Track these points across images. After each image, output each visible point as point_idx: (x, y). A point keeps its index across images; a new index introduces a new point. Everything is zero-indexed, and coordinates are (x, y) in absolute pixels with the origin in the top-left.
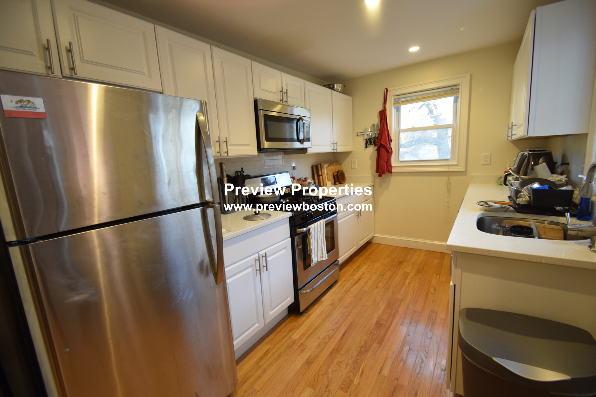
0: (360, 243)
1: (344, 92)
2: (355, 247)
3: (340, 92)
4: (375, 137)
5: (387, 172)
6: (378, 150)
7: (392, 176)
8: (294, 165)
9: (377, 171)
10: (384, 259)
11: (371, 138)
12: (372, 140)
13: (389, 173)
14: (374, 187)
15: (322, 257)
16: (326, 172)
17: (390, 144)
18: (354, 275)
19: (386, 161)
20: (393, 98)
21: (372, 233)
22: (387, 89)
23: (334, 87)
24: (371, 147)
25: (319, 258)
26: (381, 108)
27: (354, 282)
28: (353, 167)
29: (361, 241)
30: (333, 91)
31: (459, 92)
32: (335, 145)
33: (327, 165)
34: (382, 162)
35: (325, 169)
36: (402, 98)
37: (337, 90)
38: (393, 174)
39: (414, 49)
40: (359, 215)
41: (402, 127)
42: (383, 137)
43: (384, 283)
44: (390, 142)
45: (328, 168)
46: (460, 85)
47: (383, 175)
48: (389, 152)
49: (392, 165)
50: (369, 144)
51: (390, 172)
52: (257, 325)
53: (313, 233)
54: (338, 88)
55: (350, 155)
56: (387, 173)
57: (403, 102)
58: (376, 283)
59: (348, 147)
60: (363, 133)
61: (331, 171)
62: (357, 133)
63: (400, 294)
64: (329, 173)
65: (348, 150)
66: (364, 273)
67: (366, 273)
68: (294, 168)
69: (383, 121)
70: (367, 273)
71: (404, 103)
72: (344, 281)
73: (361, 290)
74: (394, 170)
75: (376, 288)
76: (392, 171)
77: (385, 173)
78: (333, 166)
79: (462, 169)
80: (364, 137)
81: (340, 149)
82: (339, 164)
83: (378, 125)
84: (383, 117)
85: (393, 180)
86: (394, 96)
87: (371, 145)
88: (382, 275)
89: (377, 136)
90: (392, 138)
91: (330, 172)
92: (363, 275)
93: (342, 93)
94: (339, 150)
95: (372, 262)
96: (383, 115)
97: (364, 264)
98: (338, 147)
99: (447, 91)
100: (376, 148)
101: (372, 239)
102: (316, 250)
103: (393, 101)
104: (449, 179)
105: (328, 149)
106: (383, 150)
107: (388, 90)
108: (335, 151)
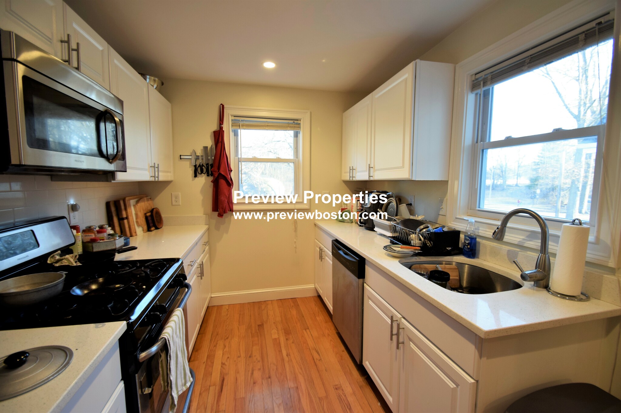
1: (161, 92)
2: (198, 325)
3: (155, 89)
4: (208, 164)
5: (228, 210)
6: (215, 182)
8: (72, 202)
9: (214, 209)
10: (238, 328)
11: (203, 165)
12: (203, 167)
13: (231, 212)
14: (209, 232)
16: (133, 212)
17: (230, 175)
18: (211, 374)
19: (227, 196)
20: (230, 119)
21: (209, 296)
22: (223, 106)
24: (202, 177)
26: (216, 127)
27: (218, 388)
28: (174, 203)
30: (149, 84)
31: (300, 127)
32: (157, 171)
33: (135, 200)
34: (219, 197)
35: (132, 208)
36: (242, 121)
39: (269, 65)
40: (202, 275)
41: (241, 156)
43: (259, 369)
44: (230, 172)
45: (136, 206)
46: (302, 120)
47: (224, 215)
48: (229, 183)
50: (200, 173)
51: (232, 210)
53: (171, 346)
55: (170, 186)
56: (229, 212)
57: (243, 125)
58: (250, 374)
59: (169, 174)
60: (190, 157)
61: (142, 211)
62: (181, 156)
63: (288, 378)
64: (139, 214)
65: (169, 179)
66: (223, 364)
67: (226, 363)
68: (73, 209)
69: (219, 144)
70: (227, 361)
71: (244, 127)
72: (200, 394)
73: (235, 399)
74: (235, 207)
75: (254, 383)
76: (234, 209)
77: (226, 213)
78: (144, 201)
79: (307, 207)
80: (191, 163)
81: (161, 177)
82: (150, 198)
83: (211, 149)
84: (220, 140)
86: (232, 116)
87: (203, 174)
88: (250, 357)
89: (211, 162)
91: (140, 211)
92: (224, 368)
93: (159, 92)
94: (161, 179)
95: (225, 340)
96: (219, 136)
97: (215, 346)
98: (160, 174)
99: (288, 123)
100: (211, 178)
101: (210, 302)
102: (175, 377)
103: (230, 122)
105: (145, 177)
107: (225, 106)
108: (157, 179)
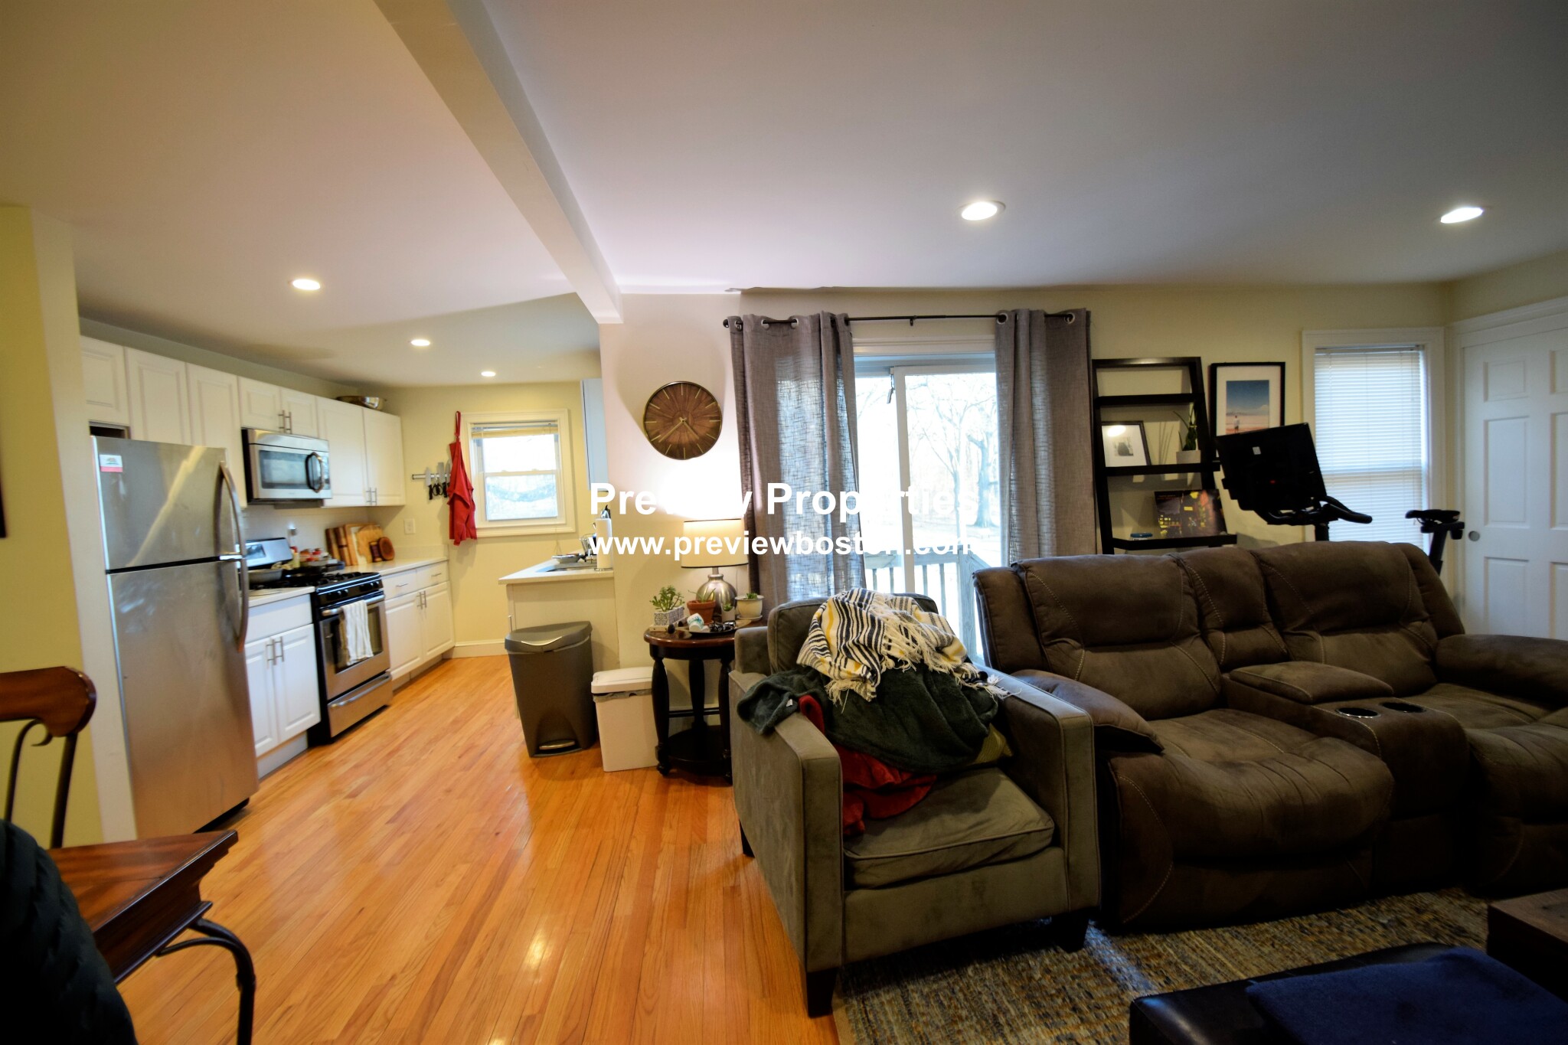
0: (428, 653)
1: (384, 409)
2: (418, 659)
3: (376, 409)
4: (444, 483)
5: (467, 536)
6: (451, 503)
7: (477, 543)
8: (292, 527)
9: (452, 536)
11: (439, 485)
12: (440, 487)
13: (473, 540)
14: (448, 564)
15: (365, 653)
16: (355, 540)
17: (470, 496)
19: (465, 519)
20: (470, 427)
21: (451, 641)
22: (459, 413)
23: (364, 400)
24: (439, 498)
25: (359, 654)
26: (452, 439)
29: (429, 650)
30: (365, 409)
31: (557, 430)
32: (373, 494)
33: (357, 528)
34: (458, 522)
35: (353, 535)
36: (485, 428)
37: (370, 405)
38: (479, 540)
39: (488, 373)
40: (424, 606)
41: (488, 469)
42: (458, 484)
44: (470, 491)
45: (358, 534)
46: (558, 421)
47: (462, 543)
48: (469, 506)
49: (477, 527)
50: (436, 493)
51: (474, 537)
52: (268, 740)
53: (348, 616)
54: (373, 402)
55: (402, 512)
56: (469, 539)
57: (485, 434)
59: (398, 497)
60: (424, 476)
61: (365, 540)
62: (413, 475)
64: (361, 542)
65: (398, 502)
68: (293, 532)
69: (456, 459)
71: (487, 436)
74: (479, 534)
77: (466, 540)
78: (369, 529)
80: (425, 483)
81: (382, 501)
82: (379, 526)
83: (448, 464)
84: (456, 453)
85: (480, 549)
86: (471, 424)
89: (448, 481)
90: (474, 486)
93: (381, 410)
94: (380, 503)
96: (455, 449)
98: (378, 497)
99: (544, 426)
100: (448, 500)
101: (451, 651)
102: (354, 643)
103: (470, 431)
104: (558, 544)
105: (361, 501)
106: (458, 503)
107: (462, 414)
108: (374, 504)
